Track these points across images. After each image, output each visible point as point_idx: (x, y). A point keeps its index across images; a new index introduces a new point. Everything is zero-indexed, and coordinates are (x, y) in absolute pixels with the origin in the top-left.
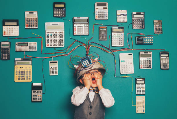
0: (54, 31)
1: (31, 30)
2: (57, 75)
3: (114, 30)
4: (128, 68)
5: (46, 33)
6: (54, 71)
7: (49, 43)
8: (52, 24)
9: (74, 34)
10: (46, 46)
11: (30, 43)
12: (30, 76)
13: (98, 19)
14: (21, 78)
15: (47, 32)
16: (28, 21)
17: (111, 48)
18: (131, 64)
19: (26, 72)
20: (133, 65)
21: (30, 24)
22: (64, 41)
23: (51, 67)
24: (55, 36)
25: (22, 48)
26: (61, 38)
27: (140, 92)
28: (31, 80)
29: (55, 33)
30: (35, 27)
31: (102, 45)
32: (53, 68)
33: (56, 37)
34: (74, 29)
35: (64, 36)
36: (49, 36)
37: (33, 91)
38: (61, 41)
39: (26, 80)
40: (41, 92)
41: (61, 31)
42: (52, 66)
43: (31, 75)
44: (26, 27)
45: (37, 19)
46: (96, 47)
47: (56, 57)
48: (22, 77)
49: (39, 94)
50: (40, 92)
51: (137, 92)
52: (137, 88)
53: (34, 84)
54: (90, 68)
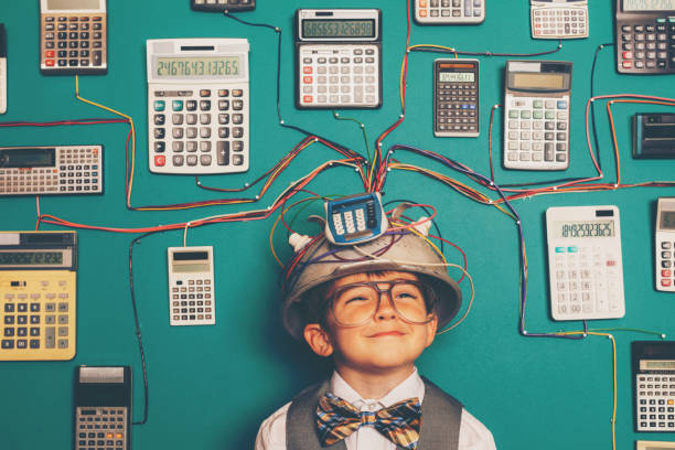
0: (195, 85)
1: (71, 78)
2: (212, 322)
3: (518, 82)
4: (592, 291)
5: (152, 98)
6: (190, 303)
7: (169, 153)
8: (183, 48)
9: (302, 102)
10: (153, 168)
11: (66, 148)
12: (64, 331)
13: (428, 19)
14: (16, 338)
15: (158, 94)
16: (56, 32)
17: (501, 178)
18: (610, 263)
19: (43, 307)
20: (618, 270)
21: (68, 50)
22: (245, 139)
23: (179, 283)
24: (198, 112)
25: (25, 175)
26: (231, 125)
27: (657, 421)
28: (68, 353)
29: (196, 97)
30: (91, 66)
31: (450, 164)
32: (185, 284)
33: (205, 119)
34: (302, 75)
35: (245, 112)
36: (169, 112)
37: (79, 410)
38: (231, 139)
39: (43, 353)
40: (125, 416)
41: (230, 89)
42: (182, 278)
43: (71, 326)
44: (44, 66)
45: (103, 22)
46: (420, 172)
47: (204, 224)
48: (25, 334)
49: (112, 427)
50: (116, 416)
51: (640, 421)
52: (639, 398)
53: (86, 372)
54: (367, 258)
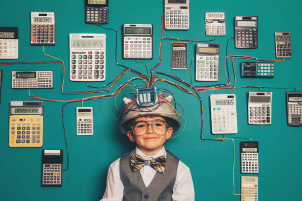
0: (87, 50)
1: (41, 47)
2: (92, 134)
3: (201, 50)
4: (226, 124)
5: (71, 54)
6: (84, 127)
7: (77, 74)
8: (83, 37)
9: (125, 57)
10: (71, 79)
11: (40, 72)
12: (38, 137)
13: (170, 28)
14: (21, 139)
15: (73, 53)
16: (37, 30)
17: (194, 84)
18: (232, 114)
19: (31, 129)
20: (235, 117)
21: (41, 37)
22: (104, 69)
23: (80, 120)
24: (88, 59)
25: (25, 81)
26: (99, 64)
27: (248, 169)
28: (40, 145)
29: (87, 54)
30: (49, 42)
31: (177, 79)
32: (82, 120)
33: (90, 62)
34: (125, 47)
35: (104, 60)
36: (77, 60)
37: (44, 165)
38: (99, 69)
39: (31, 145)
40: (60, 167)
41: (99, 51)
42: (81, 117)
43: (41, 135)
44: (32, 42)
45: (54, 27)
46: (166, 82)
47: (90, 99)
48: (24, 138)
49: (56, 171)
50: (57, 167)
51: (242, 169)
52: (242, 161)
53: (47, 152)
54: (150, 111)
